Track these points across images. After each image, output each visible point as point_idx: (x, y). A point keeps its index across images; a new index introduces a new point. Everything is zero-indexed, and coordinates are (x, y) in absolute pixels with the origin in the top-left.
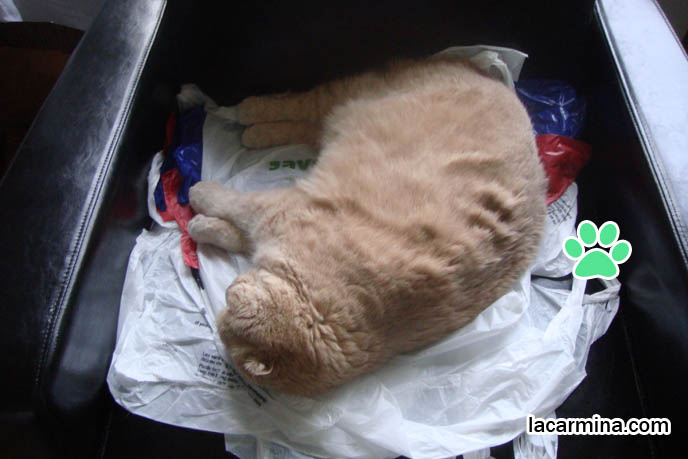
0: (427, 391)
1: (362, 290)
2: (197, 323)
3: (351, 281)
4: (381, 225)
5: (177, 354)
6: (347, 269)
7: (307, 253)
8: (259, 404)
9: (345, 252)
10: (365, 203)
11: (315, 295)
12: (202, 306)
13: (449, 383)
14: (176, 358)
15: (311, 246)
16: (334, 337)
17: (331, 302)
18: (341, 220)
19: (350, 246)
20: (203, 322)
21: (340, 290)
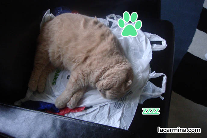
0: (134, 54)
1: (115, 53)
2: (103, 109)
3: (112, 55)
4: (97, 45)
5: (112, 115)
6: (108, 55)
7: (101, 64)
8: (132, 93)
9: (104, 54)
10: (90, 48)
11: (114, 63)
12: (98, 107)
13: (133, 50)
14: (113, 116)
15: (98, 63)
16: (125, 63)
17: (116, 60)
18: (92, 55)
19: (102, 52)
20: (103, 107)
21: (113, 58)
